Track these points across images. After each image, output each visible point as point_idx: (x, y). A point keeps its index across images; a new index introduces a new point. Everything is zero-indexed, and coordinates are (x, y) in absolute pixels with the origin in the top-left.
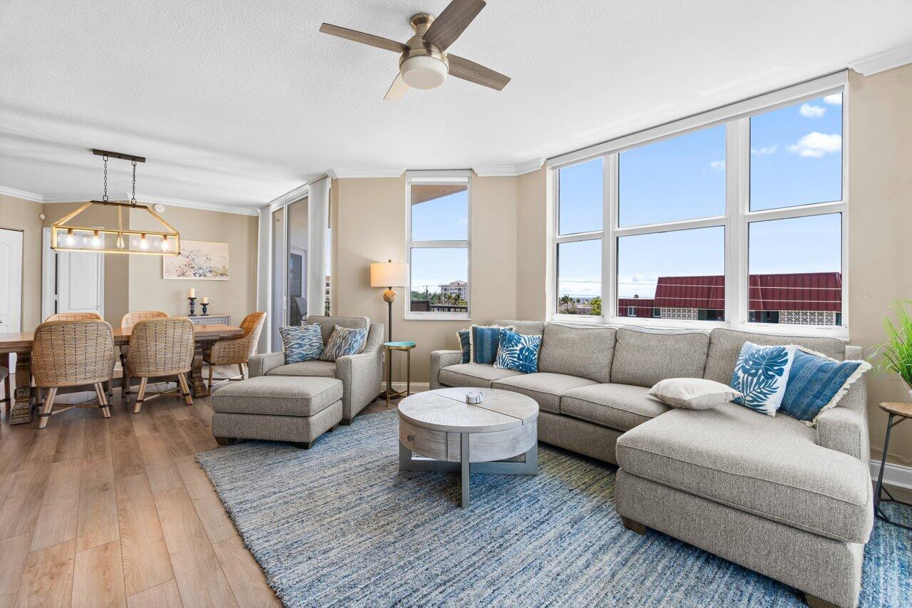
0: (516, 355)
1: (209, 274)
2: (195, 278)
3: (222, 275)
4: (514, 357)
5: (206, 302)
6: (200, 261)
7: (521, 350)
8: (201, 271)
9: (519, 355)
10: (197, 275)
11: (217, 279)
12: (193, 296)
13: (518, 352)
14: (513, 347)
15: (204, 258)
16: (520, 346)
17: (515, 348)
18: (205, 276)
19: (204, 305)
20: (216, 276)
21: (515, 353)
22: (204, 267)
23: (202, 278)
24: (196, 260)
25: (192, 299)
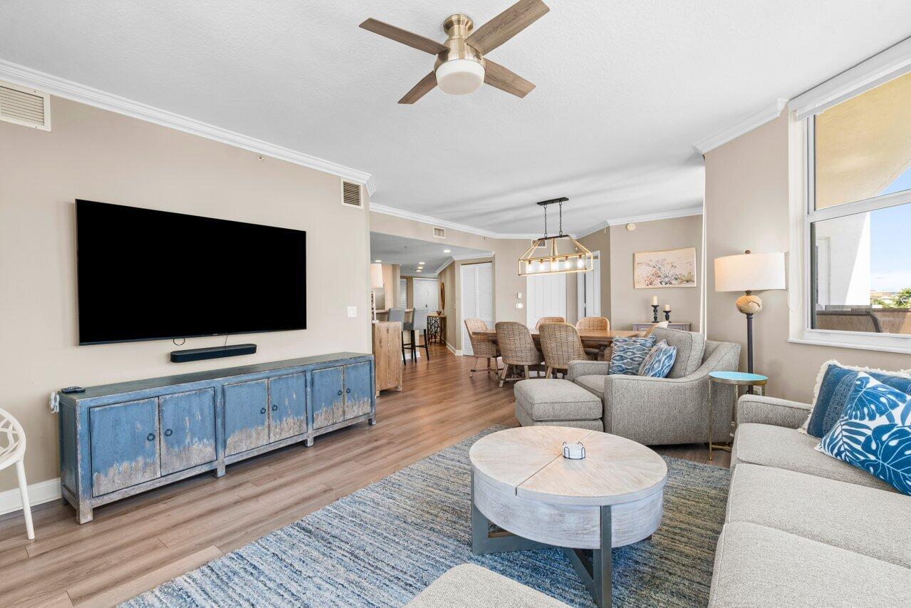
0: (862, 439)
1: (674, 282)
2: (661, 286)
3: (687, 281)
4: (857, 442)
5: (667, 309)
6: (666, 270)
7: (879, 431)
8: (667, 280)
9: (868, 440)
10: (664, 283)
11: (683, 285)
12: (655, 304)
13: (869, 433)
14: (862, 418)
15: (669, 266)
16: (882, 421)
17: (866, 422)
18: (671, 283)
19: (667, 312)
20: (681, 282)
21: (862, 434)
22: (670, 275)
23: (668, 285)
24: (663, 269)
25: (655, 307)
